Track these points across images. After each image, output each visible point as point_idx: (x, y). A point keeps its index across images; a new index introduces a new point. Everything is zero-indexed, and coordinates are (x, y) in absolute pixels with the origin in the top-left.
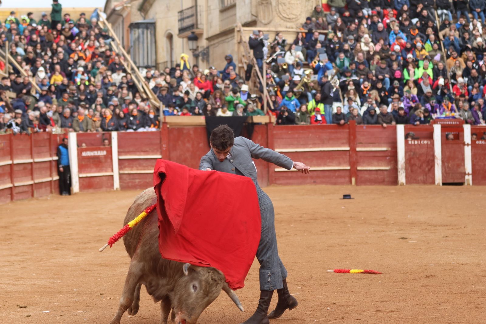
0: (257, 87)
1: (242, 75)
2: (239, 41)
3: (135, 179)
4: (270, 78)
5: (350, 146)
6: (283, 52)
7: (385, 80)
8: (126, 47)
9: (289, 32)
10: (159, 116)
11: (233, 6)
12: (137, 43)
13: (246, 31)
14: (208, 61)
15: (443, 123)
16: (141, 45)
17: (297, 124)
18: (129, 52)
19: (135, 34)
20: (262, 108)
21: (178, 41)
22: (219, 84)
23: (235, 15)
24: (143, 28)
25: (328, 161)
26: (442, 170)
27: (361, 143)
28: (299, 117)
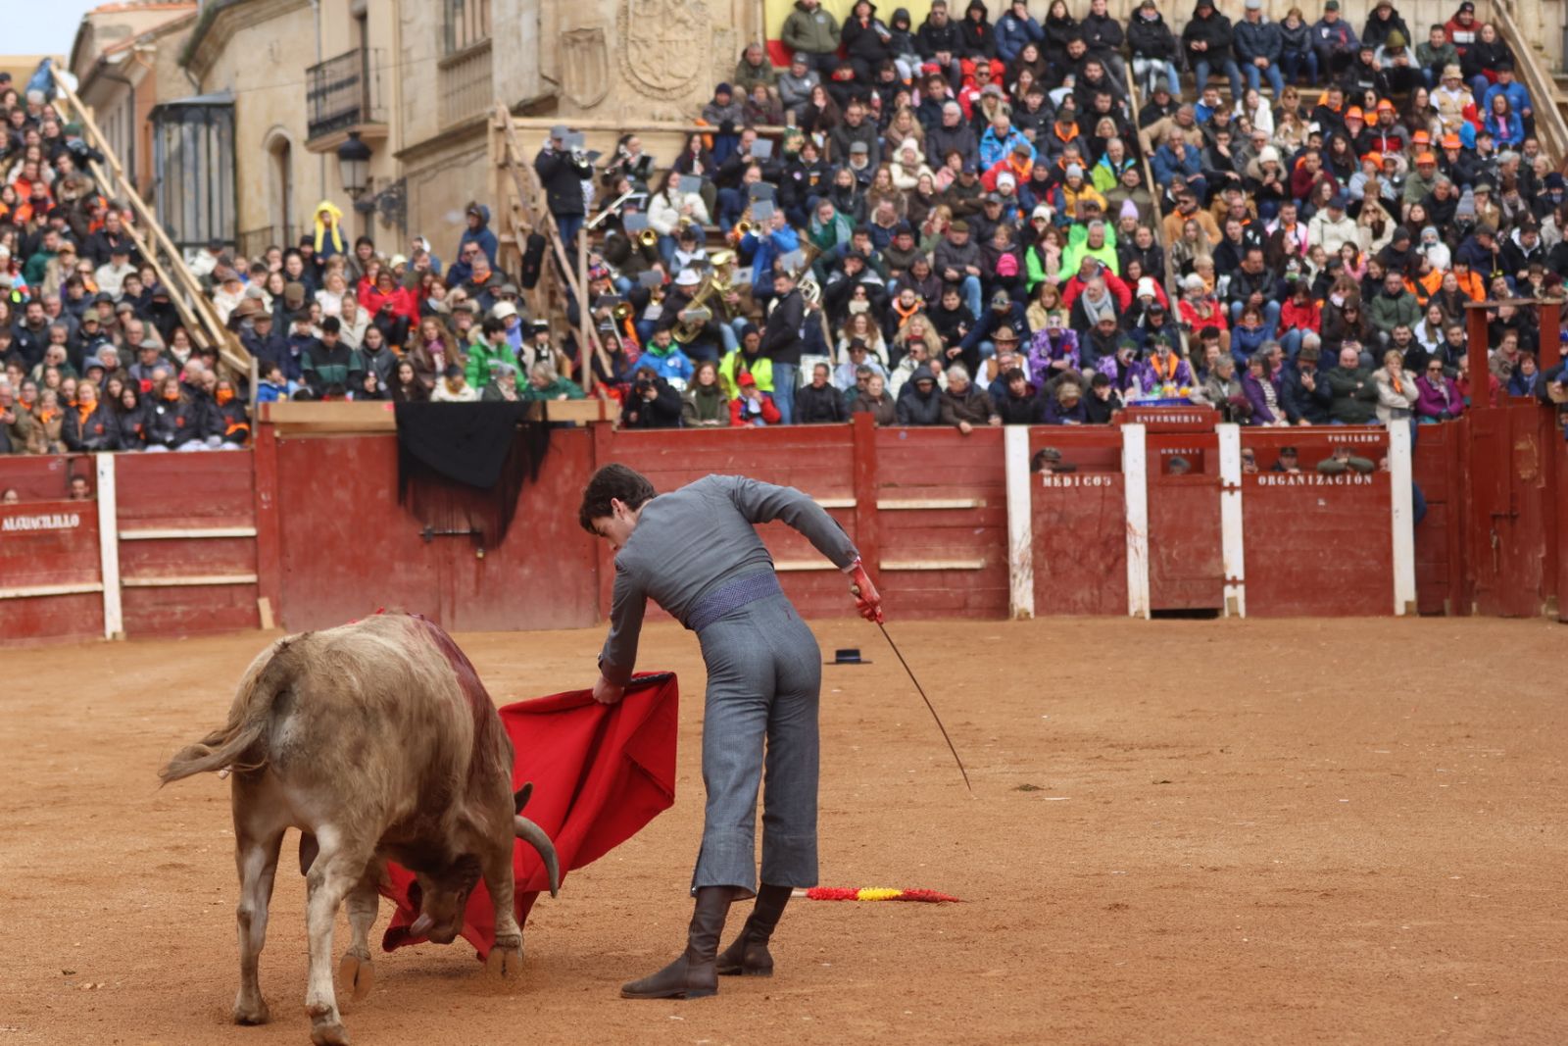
0: (560, 307)
1: (510, 271)
2: (501, 160)
3: (174, 603)
4: (600, 280)
5: (855, 496)
6: (643, 196)
7: (966, 284)
8: (140, 182)
9: (661, 130)
10: (247, 401)
11: (483, 50)
12: (176, 168)
13: (522, 128)
14: (402, 226)
15: (1152, 419)
16: (189, 177)
17: (686, 425)
18: (149, 199)
19: (169, 140)
20: (577, 375)
21: (307, 163)
22: (437, 298)
23: (489, 77)
24: (196, 122)
25: (788, 542)
26: (1150, 568)
27: (892, 485)
28: (693, 402)
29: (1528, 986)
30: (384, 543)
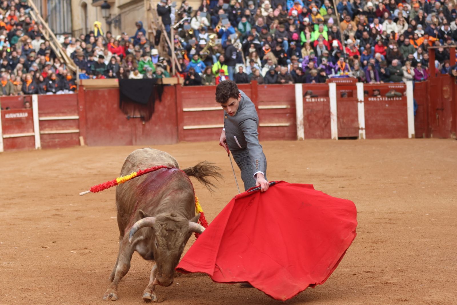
0: (166, 51)
1: (151, 40)
2: (148, 8)
3: (55, 139)
4: (177, 43)
6: (189, 18)
7: (284, 43)
8: (44, 16)
10: (75, 79)
12: (54, 12)
14: (120, 28)
15: (338, 81)
16: (58, 14)
17: (203, 85)
18: (46, 21)
19: (52, 4)
20: (171, 70)
21: (92, 10)
22: (131, 49)
26: (338, 125)
27: (262, 101)
28: (205, 78)
29: (448, 246)
30: (116, 120)
